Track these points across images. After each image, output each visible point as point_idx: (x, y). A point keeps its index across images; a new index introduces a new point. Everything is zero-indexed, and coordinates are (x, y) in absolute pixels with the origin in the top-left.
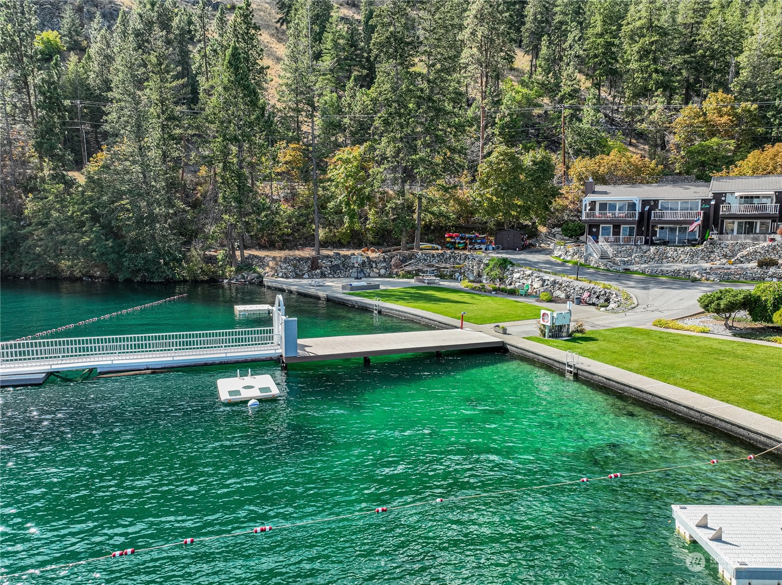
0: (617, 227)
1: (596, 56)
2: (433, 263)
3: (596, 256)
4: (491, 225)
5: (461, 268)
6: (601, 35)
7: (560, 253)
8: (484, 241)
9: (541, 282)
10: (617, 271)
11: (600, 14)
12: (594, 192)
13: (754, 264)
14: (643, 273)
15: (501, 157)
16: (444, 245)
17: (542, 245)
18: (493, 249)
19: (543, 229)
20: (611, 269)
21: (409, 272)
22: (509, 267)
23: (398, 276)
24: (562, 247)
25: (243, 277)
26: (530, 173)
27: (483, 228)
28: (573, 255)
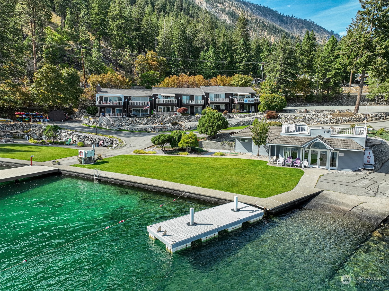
0: (114, 109)
1: (96, 24)
2: (8, 130)
3: (105, 123)
4: (46, 107)
5: (28, 132)
6: (98, 14)
7: (86, 122)
8: (42, 116)
9: (77, 137)
10: (116, 130)
11: (97, 4)
12: (101, 92)
13: (170, 124)
14: (127, 130)
15: (48, 70)
16: (15, 119)
17: (76, 118)
18: (48, 121)
19: (76, 110)
20: (112, 129)
22: (58, 130)
24: (87, 119)
26: (66, 80)
27: (41, 109)
28: (93, 123)
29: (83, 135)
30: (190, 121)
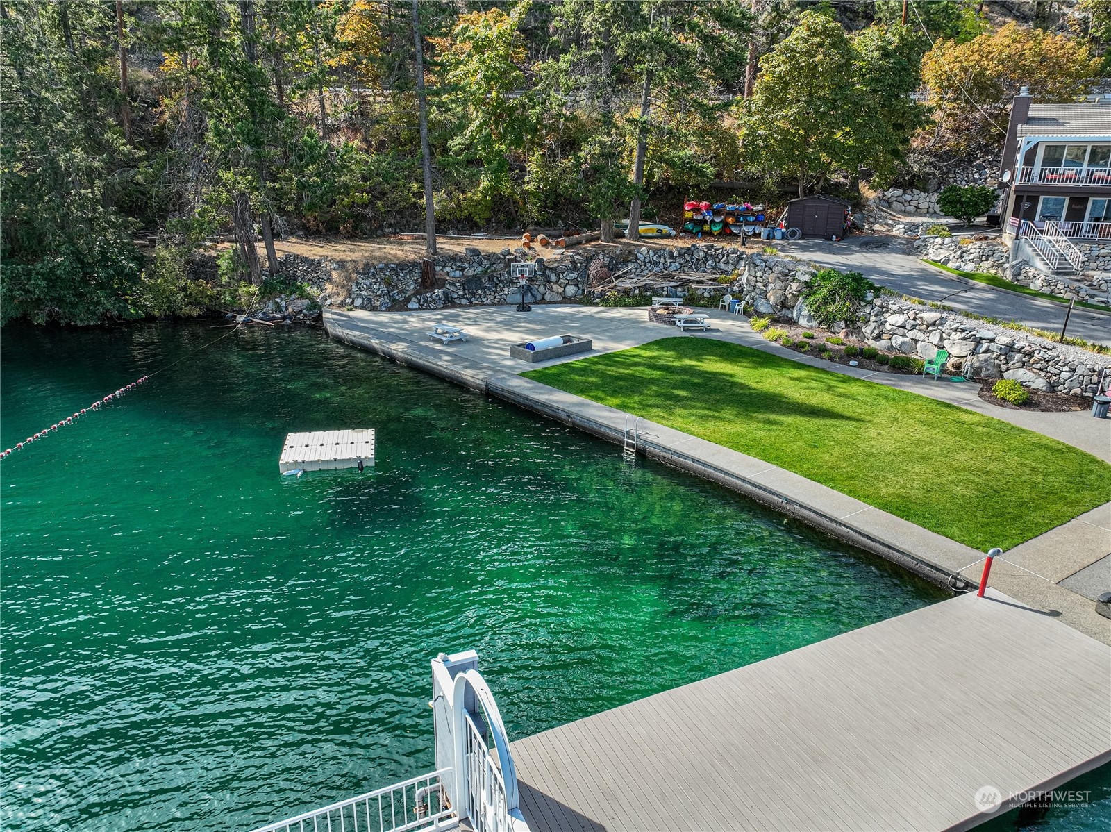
0: (1079, 202)
2: (673, 270)
3: (1042, 268)
4: (770, 182)
5: (731, 282)
7: (943, 254)
8: (762, 218)
9: (971, 345)
12: (1030, 121)
15: (817, 40)
16: (682, 228)
17: (877, 227)
18: (784, 237)
19: (871, 194)
20: (1091, 301)
21: (626, 292)
22: (870, 296)
23: (605, 301)
24: (947, 240)
25: (278, 308)
26: (871, 71)
27: (752, 190)
28: (980, 260)
29: (1003, 340)
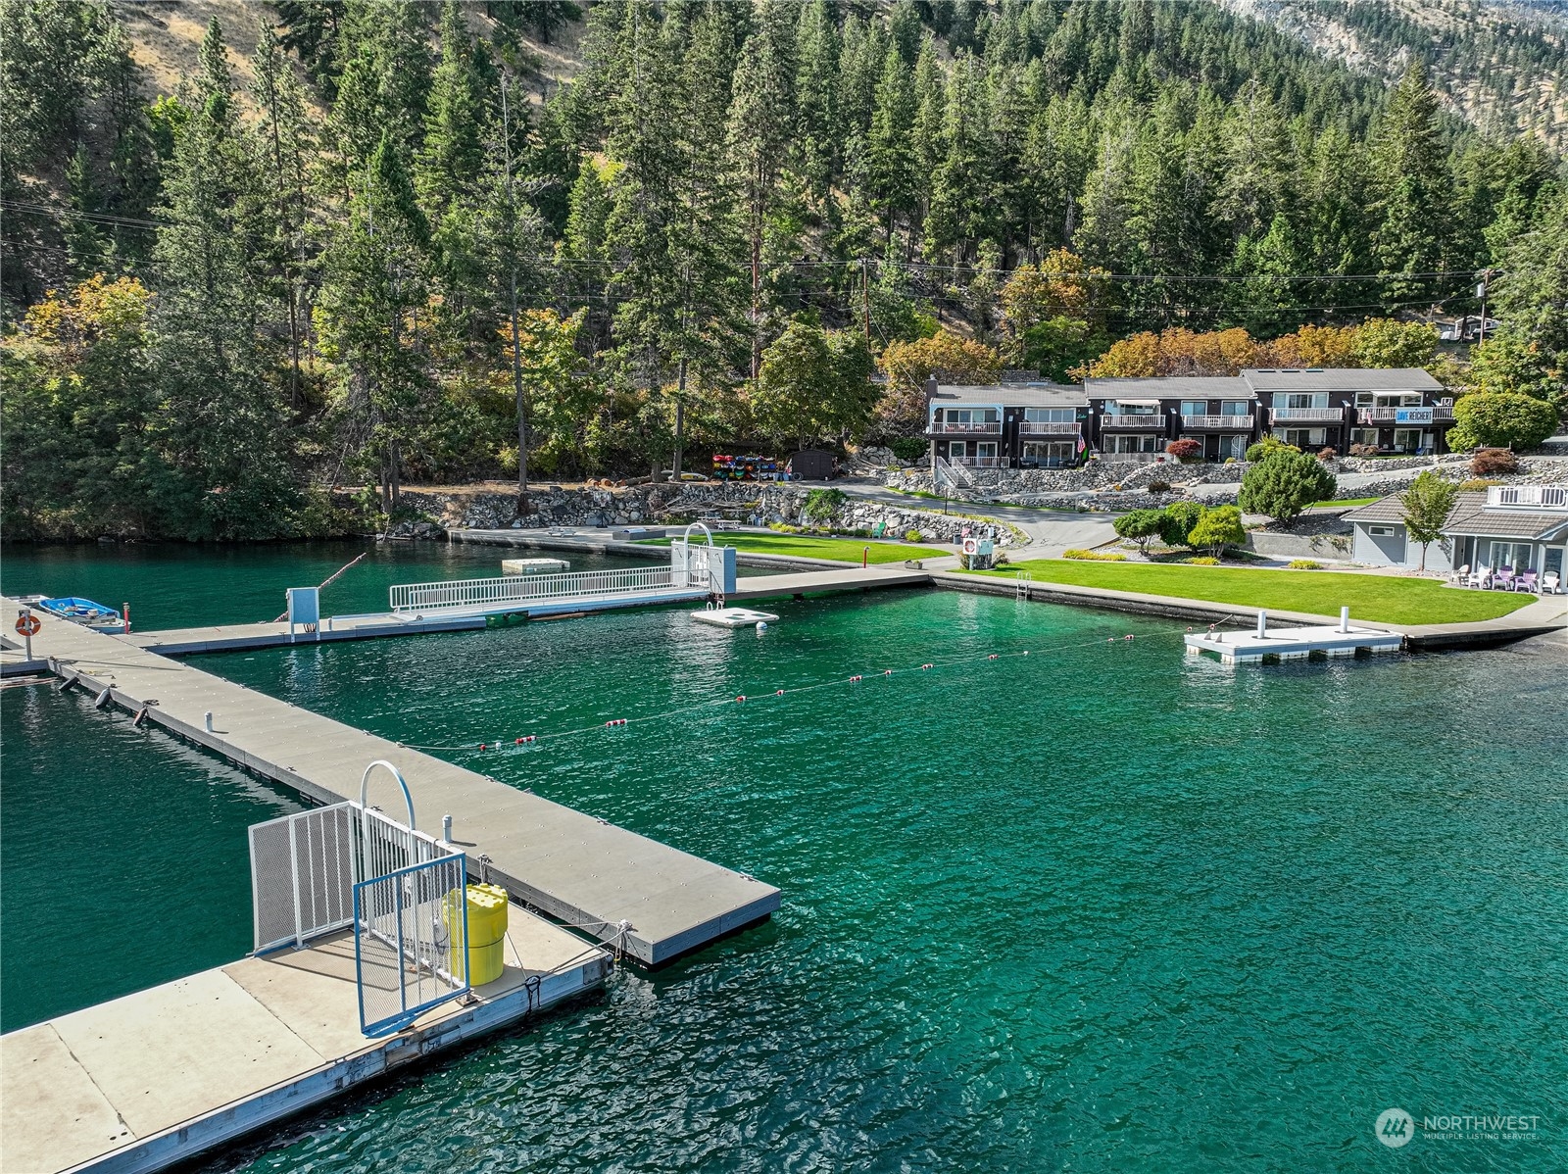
0: (972, 444)
1: (883, 175)
2: (710, 500)
3: (951, 485)
4: (777, 442)
5: (755, 507)
6: (889, 143)
7: (897, 482)
8: (772, 467)
9: (898, 519)
10: (985, 504)
11: (888, 109)
12: (938, 396)
13: (1144, 490)
14: (1017, 504)
15: (799, 340)
16: (711, 473)
17: (857, 472)
18: (790, 479)
19: (853, 450)
20: (975, 501)
21: (677, 515)
22: (844, 501)
23: (662, 521)
24: (898, 473)
25: (407, 530)
26: (841, 363)
27: (764, 447)
28: (917, 484)
29: (915, 514)
30: (1206, 481)
